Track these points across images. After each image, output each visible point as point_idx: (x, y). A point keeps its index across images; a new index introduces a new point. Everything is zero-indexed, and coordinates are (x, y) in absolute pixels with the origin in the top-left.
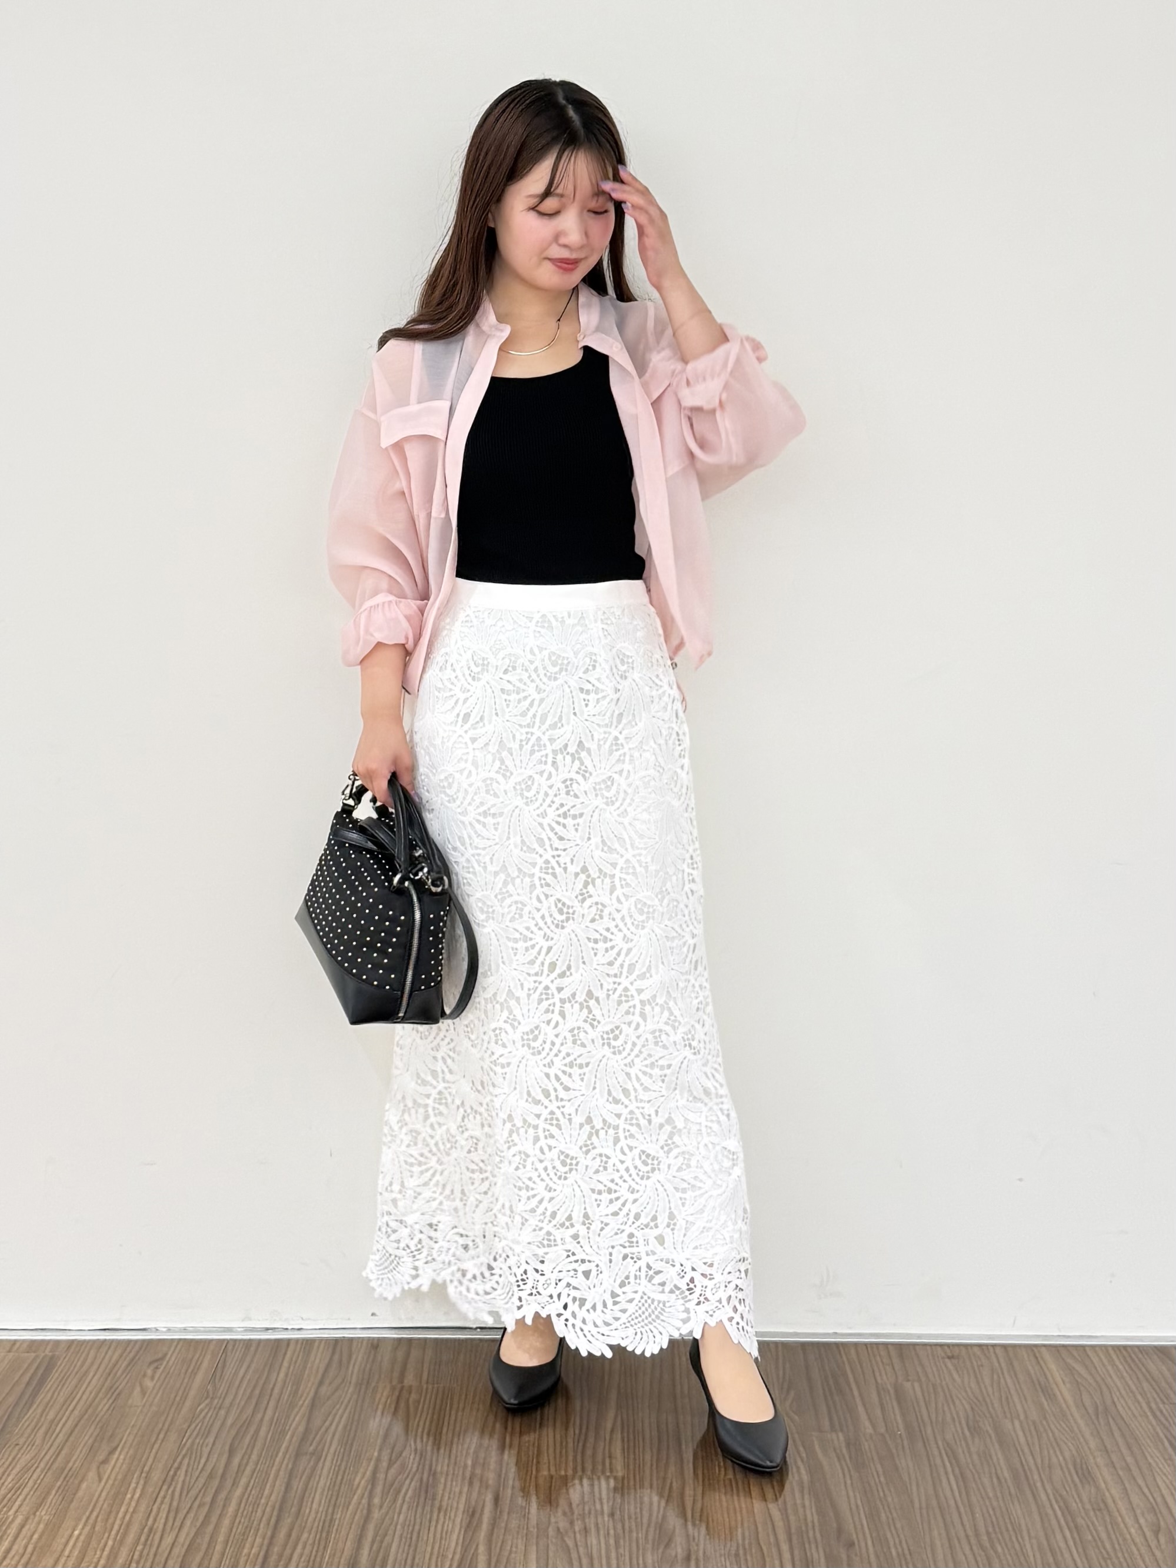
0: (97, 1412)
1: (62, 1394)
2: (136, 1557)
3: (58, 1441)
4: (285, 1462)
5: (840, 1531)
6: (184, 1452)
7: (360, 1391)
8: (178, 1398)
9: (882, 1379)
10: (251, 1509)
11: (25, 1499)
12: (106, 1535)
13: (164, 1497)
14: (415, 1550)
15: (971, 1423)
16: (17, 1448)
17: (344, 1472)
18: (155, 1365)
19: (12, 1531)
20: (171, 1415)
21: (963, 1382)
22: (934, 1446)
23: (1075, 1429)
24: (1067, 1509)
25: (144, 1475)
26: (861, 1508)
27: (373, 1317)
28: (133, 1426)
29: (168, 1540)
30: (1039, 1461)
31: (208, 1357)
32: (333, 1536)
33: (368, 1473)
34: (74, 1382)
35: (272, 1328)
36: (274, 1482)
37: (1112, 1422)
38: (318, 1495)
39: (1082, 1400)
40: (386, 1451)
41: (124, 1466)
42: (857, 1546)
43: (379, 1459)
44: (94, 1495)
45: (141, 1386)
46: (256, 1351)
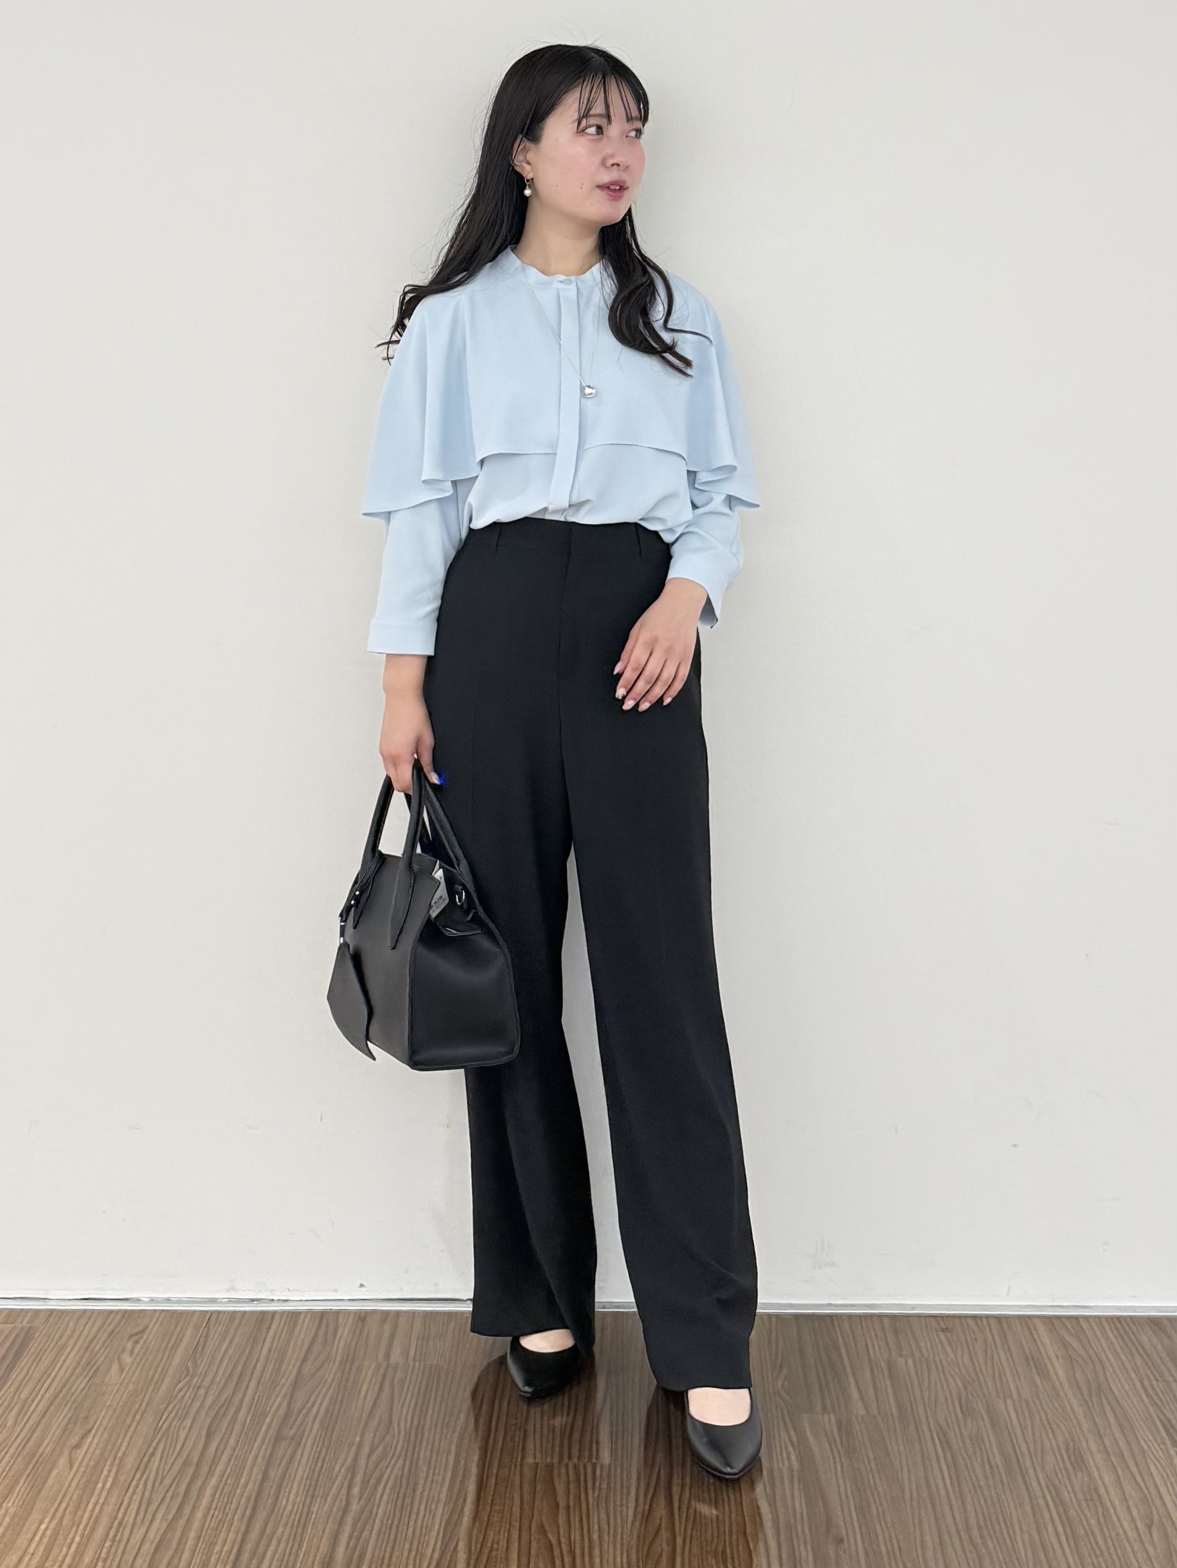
0: (72, 1392)
1: (37, 1370)
2: (103, 1555)
3: (31, 1422)
4: (264, 1447)
5: (829, 1522)
6: (160, 1435)
7: (344, 1370)
8: (156, 1376)
9: (875, 1354)
10: (225, 1500)
12: (74, 1529)
13: (137, 1486)
14: (393, 1548)
15: (964, 1403)
17: (324, 1460)
18: (135, 1338)
20: (149, 1393)
21: (956, 1357)
22: (925, 1428)
23: (1069, 1409)
24: (1059, 1501)
25: (117, 1461)
26: (851, 1498)
27: (363, 1289)
28: (109, 1406)
29: (138, 1536)
30: (1031, 1444)
31: (189, 1331)
32: (309, 1532)
33: (349, 1460)
34: (50, 1358)
35: (258, 1300)
36: (252, 1469)
37: (1104, 1401)
38: (295, 1485)
39: (1075, 1377)
40: (369, 1435)
41: (97, 1452)
42: (846, 1541)
43: (360, 1446)
44: (64, 1483)
45: (119, 1363)
46: (238, 1326)
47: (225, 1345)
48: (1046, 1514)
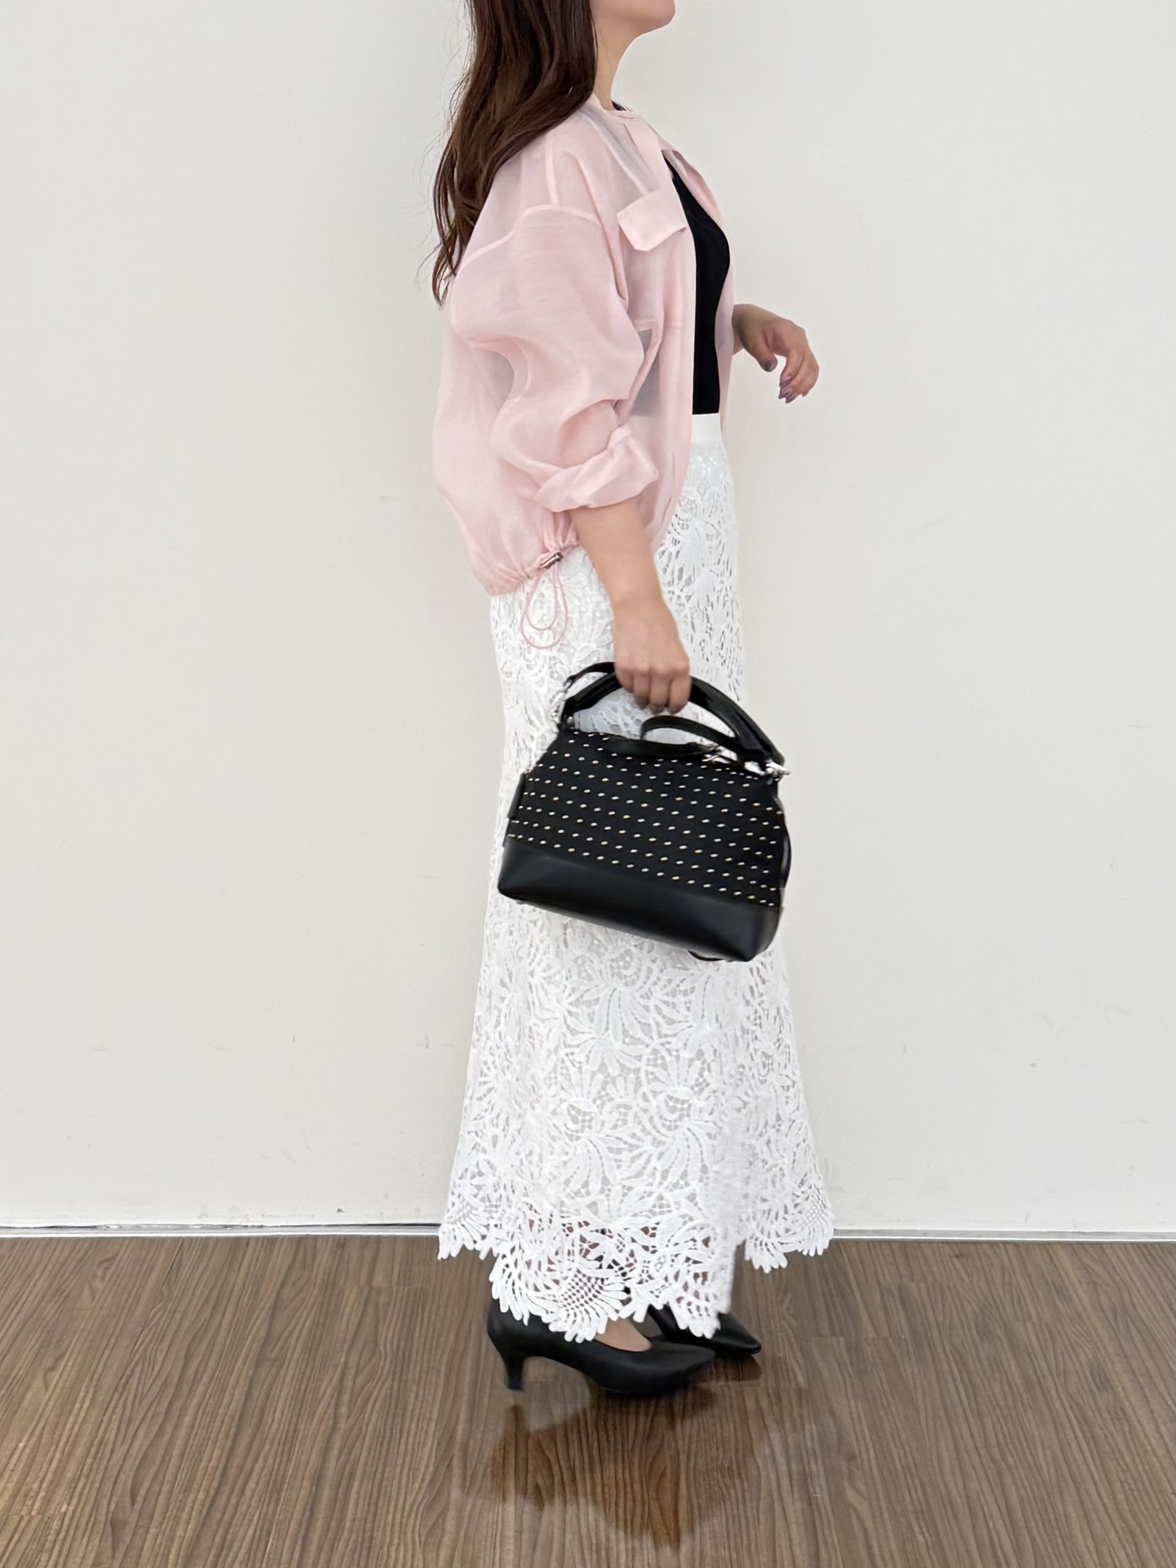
0: (43, 1316)
2: (85, 1471)
4: (246, 1368)
5: (840, 1442)
6: (136, 1359)
7: (325, 1293)
8: (130, 1300)
9: (885, 1280)
10: (208, 1419)
12: (54, 1447)
14: (385, 1463)
15: (980, 1326)
17: (309, 1380)
18: (106, 1265)
20: (123, 1317)
21: (971, 1282)
22: (940, 1350)
23: (1093, 1332)
24: (1083, 1418)
25: (94, 1383)
26: (863, 1417)
27: (342, 1214)
28: (82, 1330)
29: (120, 1453)
30: (1053, 1365)
31: (161, 1258)
32: (297, 1448)
33: (335, 1380)
35: (232, 1226)
36: (234, 1389)
37: (1131, 1325)
38: (280, 1404)
39: (1099, 1301)
40: (354, 1358)
41: (73, 1374)
42: (859, 1460)
43: (346, 1365)
44: (40, 1405)
45: (91, 1288)
46: (213, 1252)
47: (199, 1271)
48: (1069, 1432)
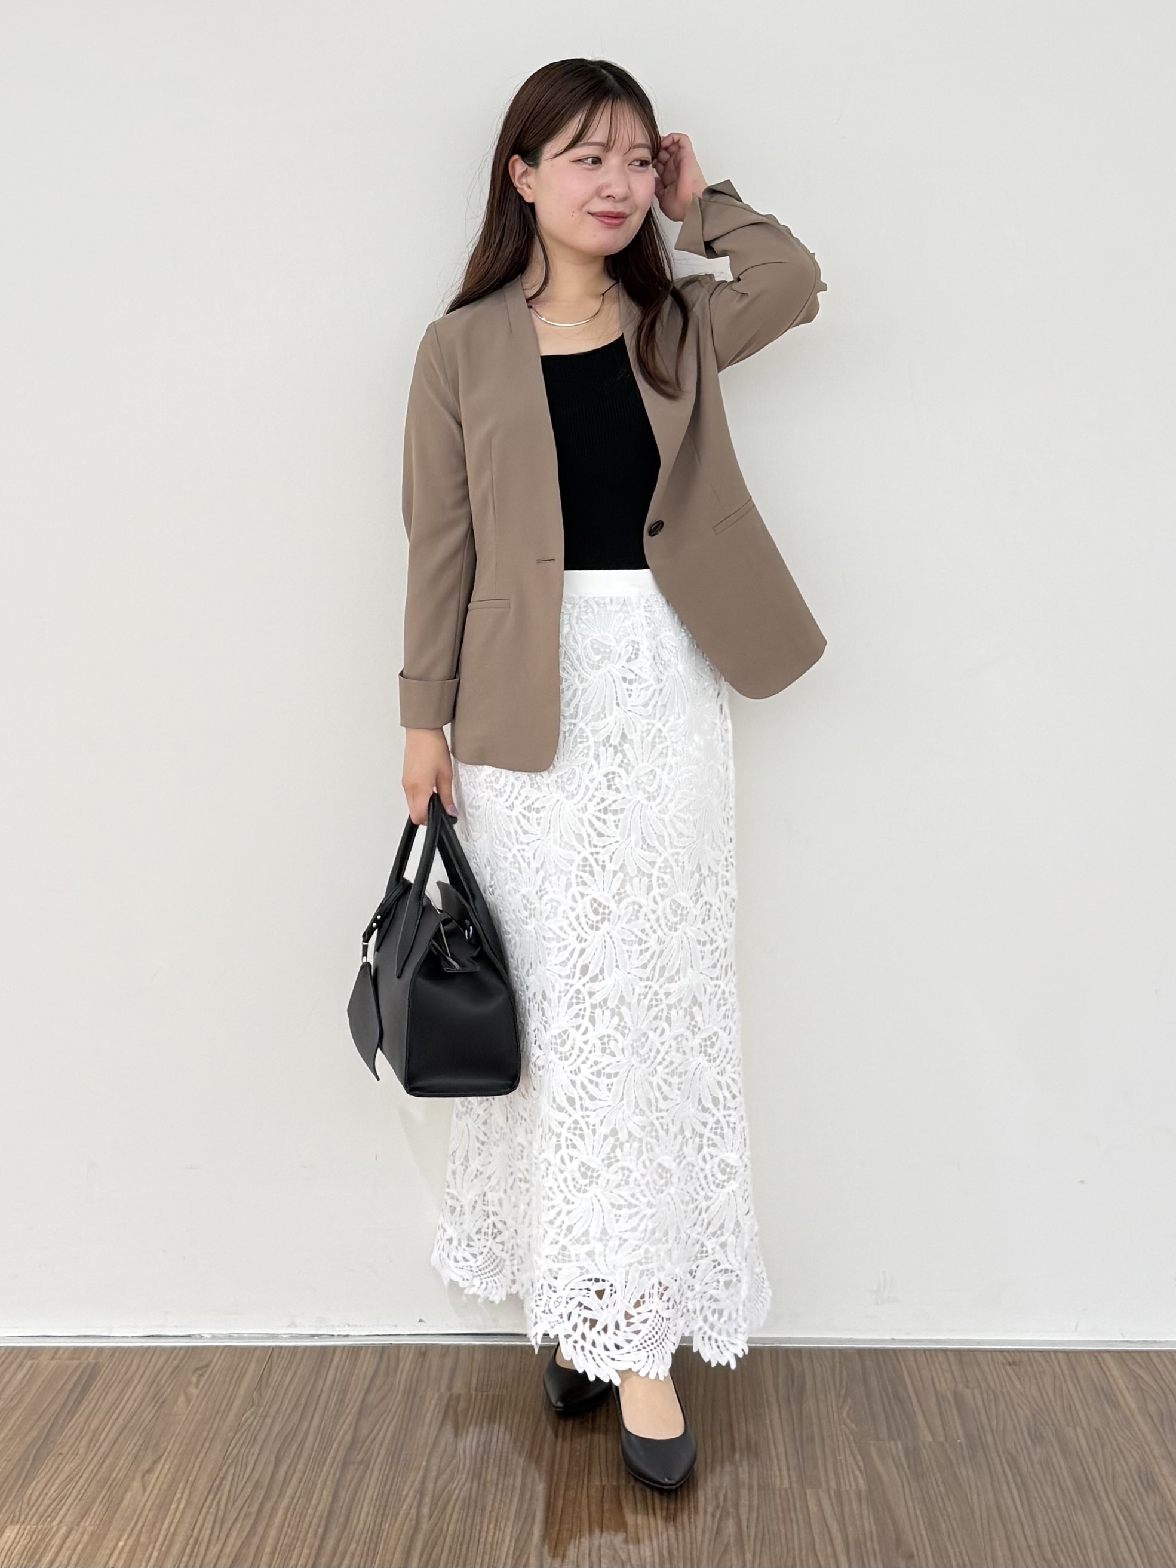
0: (142, 1421)
1: (106, 1401)
3: (102, 1450)
4: (332, 1471)
5: (899, 1542)
6: (230, 1461)
7: (407, 1400)
8: (223, 1407)
9: (941, 1385)
10: (298, 1519)
11: (69, 1509)
12: (152, 1545)
13: (210, 1508)
15: (1033, 1431)
16: (61, 1457)
17: (393, 1482)
18: (200, 1372)
19: (56, 1541)
20: (216, 1423)
21: (1024, 1389)
22: (994, 1455)
23: (1140, 1436)
24: (1131, 1519)
25: (189, 1485)
26: (920, 1518)
27: (423, 1324)
28: (178, 1434)
29: (215, 1550)
30: (1103, 1469)
31: (253, 1366)
32: (382, 1547)
33: (417, 1483)
34: (118, 1390)
35: (319, 1336)
36: (322, 1490)
38: (365, 1505)
39: (1146, 1406)
40: (435, 1461)
41: (169, 1476)
42: (916, 1558)
43: (427, 1469)
44: (138, 1505)
45: (186, 1394)
46: (302, 1358)
47: (289, 1377)
48: (1118, 1532)
